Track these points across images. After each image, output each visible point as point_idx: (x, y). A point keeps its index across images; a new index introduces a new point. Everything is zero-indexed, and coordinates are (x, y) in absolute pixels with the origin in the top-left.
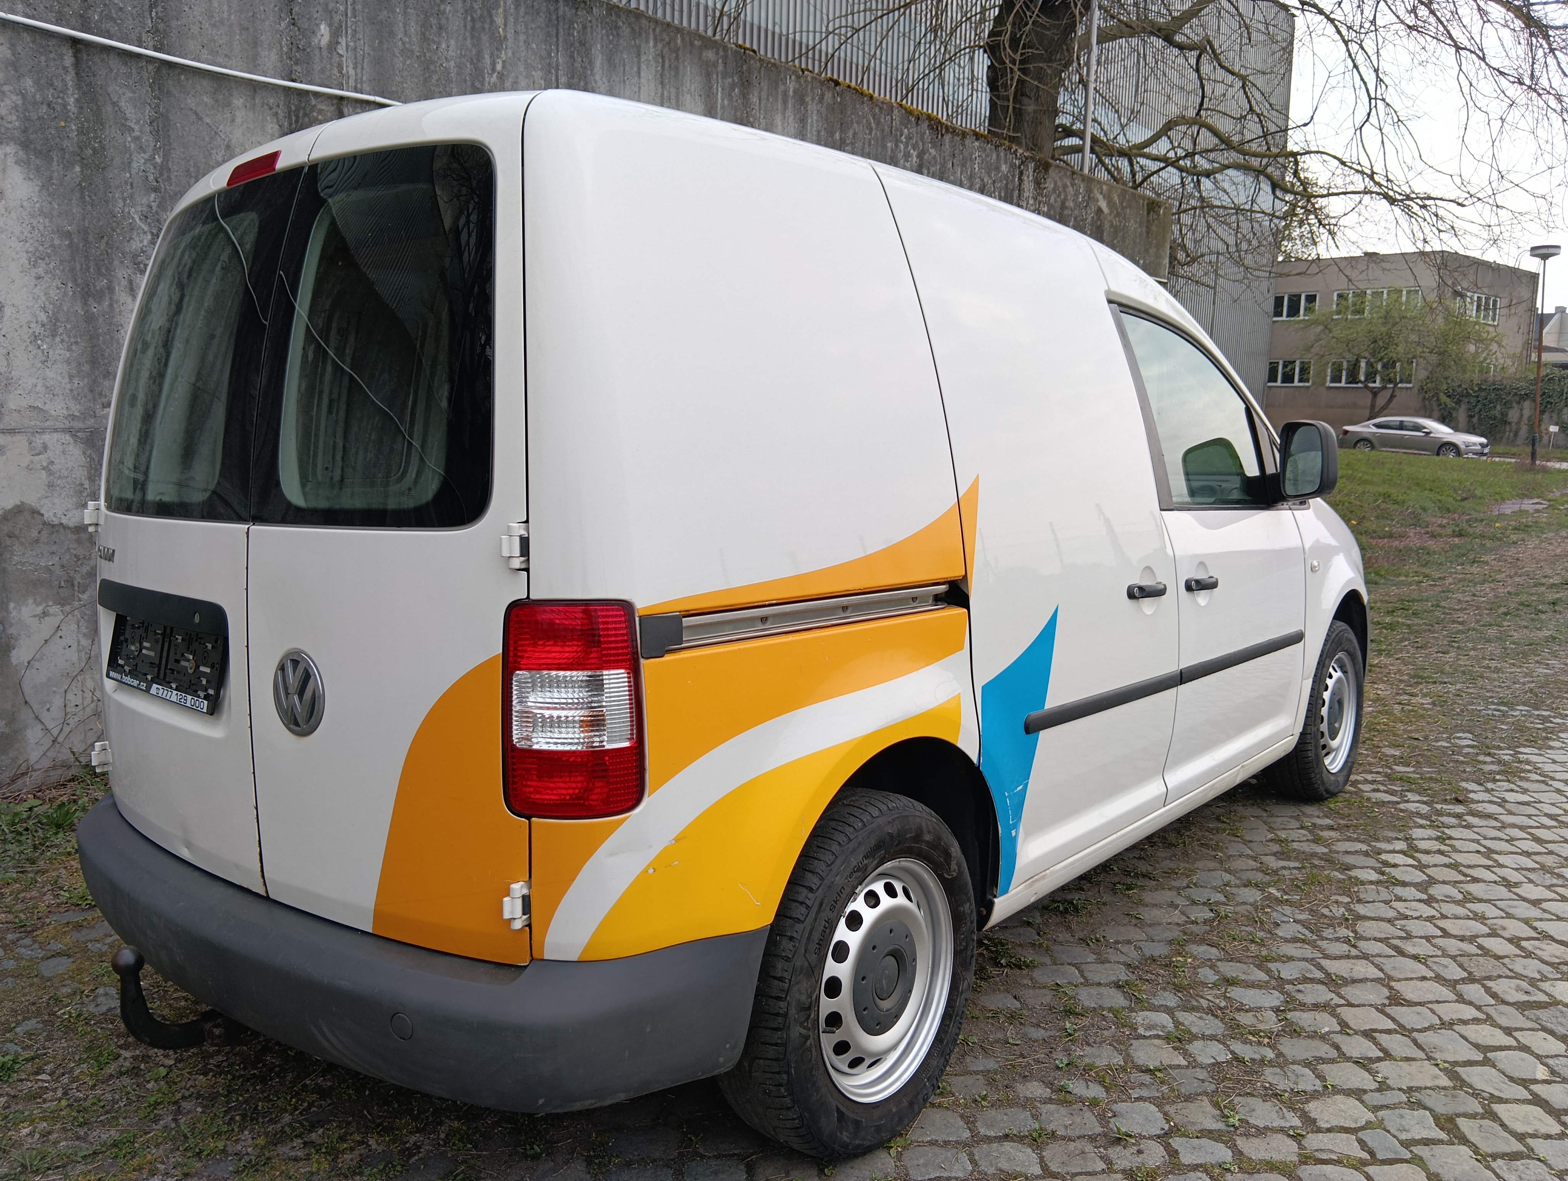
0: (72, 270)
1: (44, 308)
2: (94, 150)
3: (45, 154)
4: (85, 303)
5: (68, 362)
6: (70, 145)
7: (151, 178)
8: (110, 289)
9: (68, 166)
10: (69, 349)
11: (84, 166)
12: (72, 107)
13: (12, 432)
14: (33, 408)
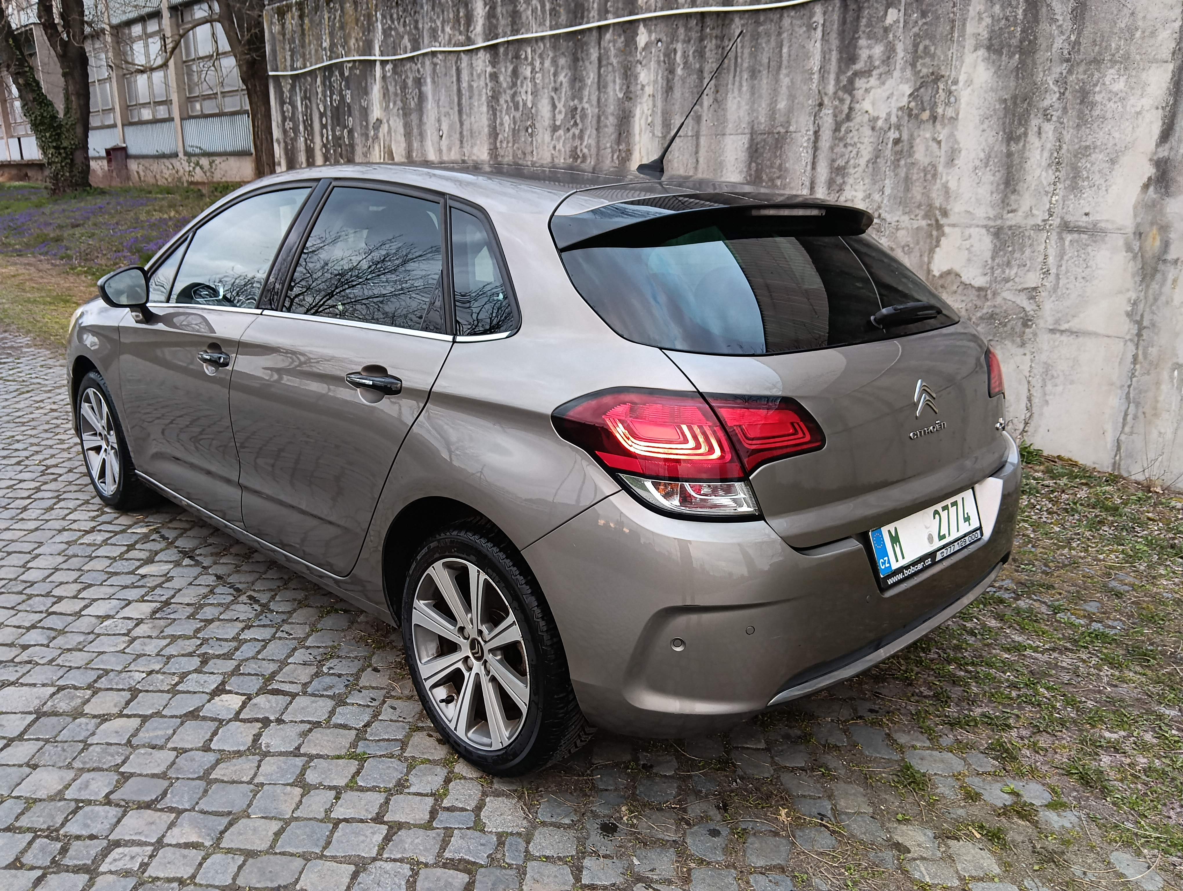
0: (1004, 123)
1: (983, 150)
2: (1030, 42)
3: (999, 52)
4: (1008, 145)
5: (992, 183)
6: (1014, 42)
7: (1066, 52)
8: (1026, 134)
9: (1011, 57)
10: (994, 175)
11: (1021, 53)
12: (1020, 17)
13: (954, 225)
14: (967, 212)
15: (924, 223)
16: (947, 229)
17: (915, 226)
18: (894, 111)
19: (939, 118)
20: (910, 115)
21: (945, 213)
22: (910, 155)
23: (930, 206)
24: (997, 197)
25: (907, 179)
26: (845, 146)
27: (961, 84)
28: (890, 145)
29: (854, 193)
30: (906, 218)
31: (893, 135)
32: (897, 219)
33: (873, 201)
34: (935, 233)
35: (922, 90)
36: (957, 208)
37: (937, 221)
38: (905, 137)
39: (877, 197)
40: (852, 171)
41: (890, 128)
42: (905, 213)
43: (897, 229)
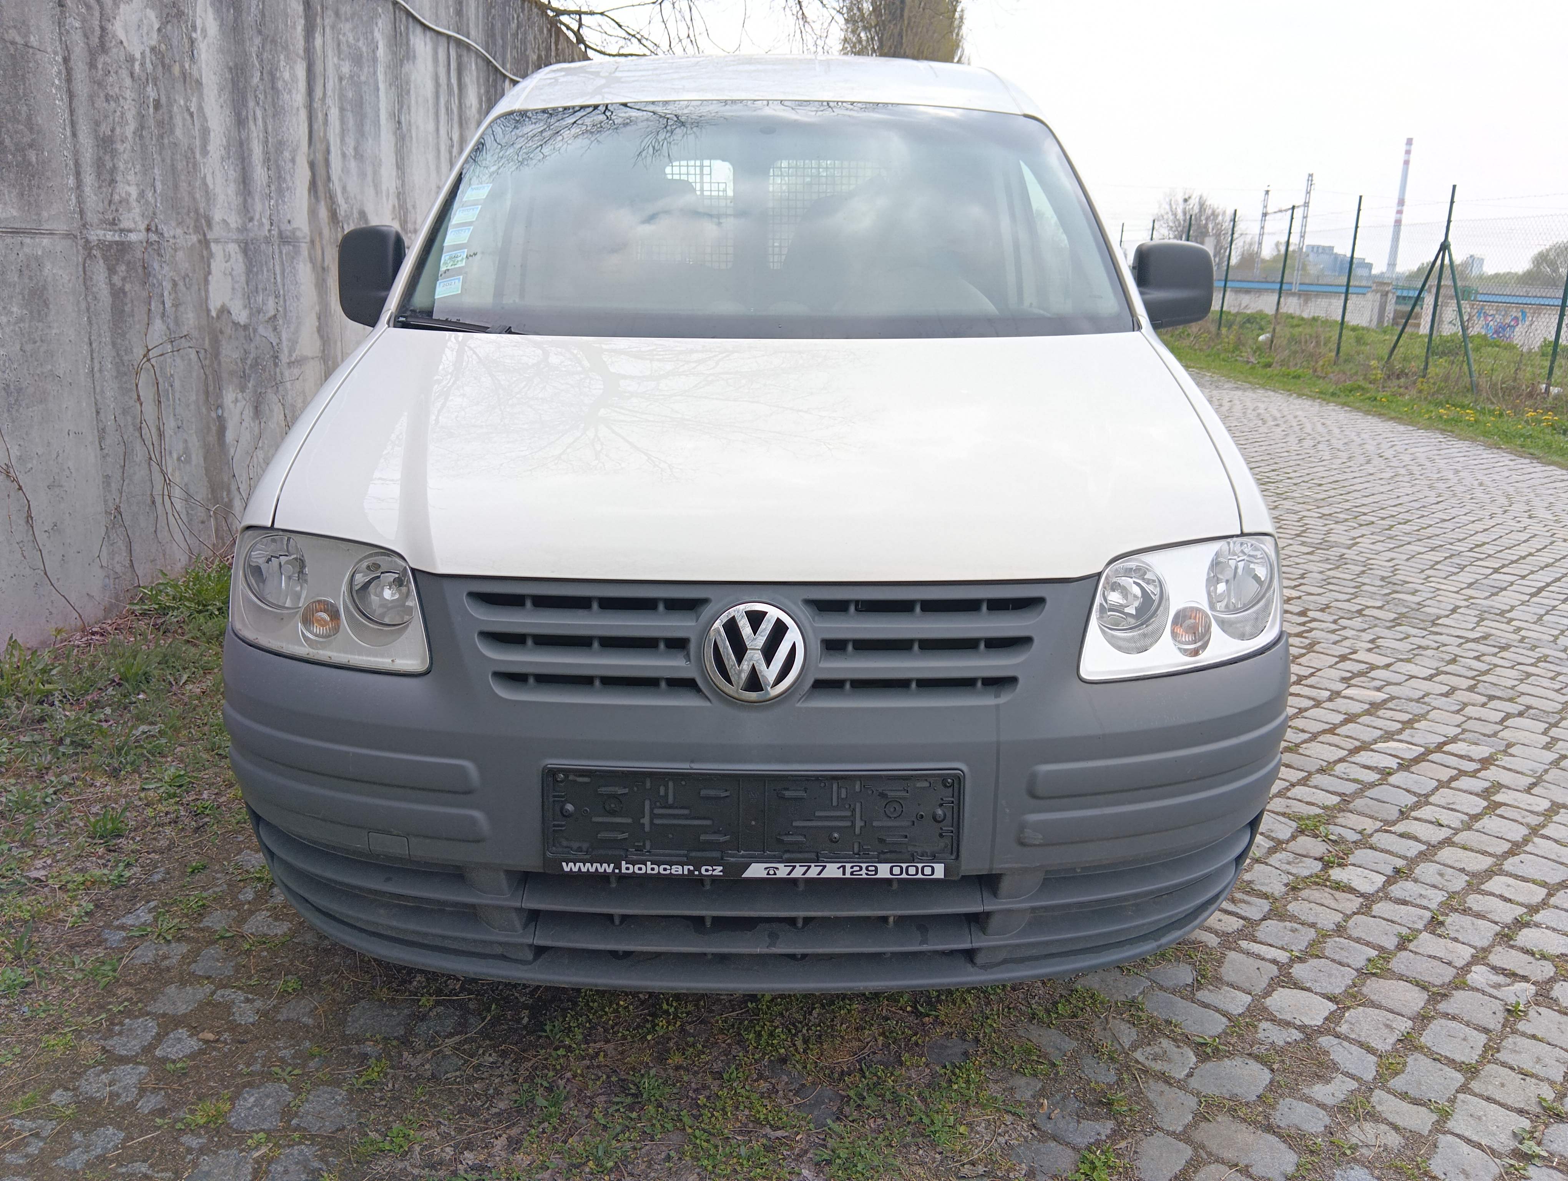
13: (217, 241)
14: (224, 221)
15: (194, 238)
16: (213, 246)
17: (190, 244)
18: (148, 50)
19: (188, 79)
20: (163, 66)
21: (209, 225)
22: (172, 132)
23: (197, 211)
24: (240, 199)
25: (173, 167)
26: (107, 99)
27: (199, 31)
28: (151, 110)
29: (127, 188)
30: (179, 231)
31: (151, 92)
32: (172, 234)
33: (147, 203)
34: (205, 253)
35: (169, 27)
36: (217, 216)
37: (205, 235)
38: (163, 100)
39: (149, 195)
40: (120, 147)
41: (147, 80)
42: (180, 224)
43: (176, 250)
